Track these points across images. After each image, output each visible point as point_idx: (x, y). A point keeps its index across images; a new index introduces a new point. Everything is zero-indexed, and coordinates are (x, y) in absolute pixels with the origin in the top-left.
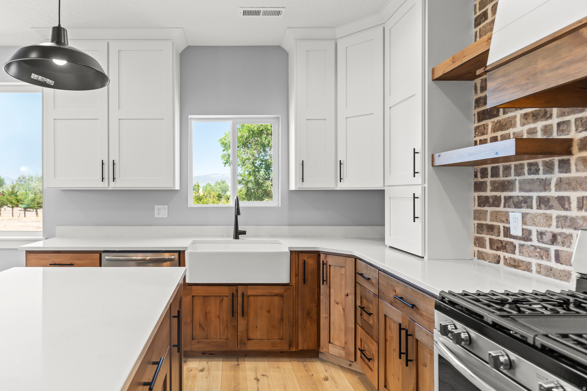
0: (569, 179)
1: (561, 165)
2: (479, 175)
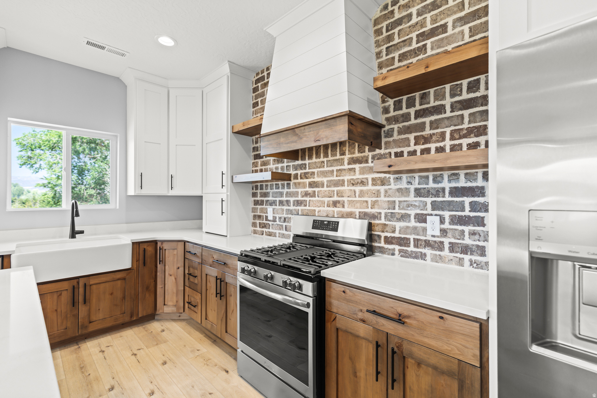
0: (290, 192)
1: (287, 185)
2: (254, 188)
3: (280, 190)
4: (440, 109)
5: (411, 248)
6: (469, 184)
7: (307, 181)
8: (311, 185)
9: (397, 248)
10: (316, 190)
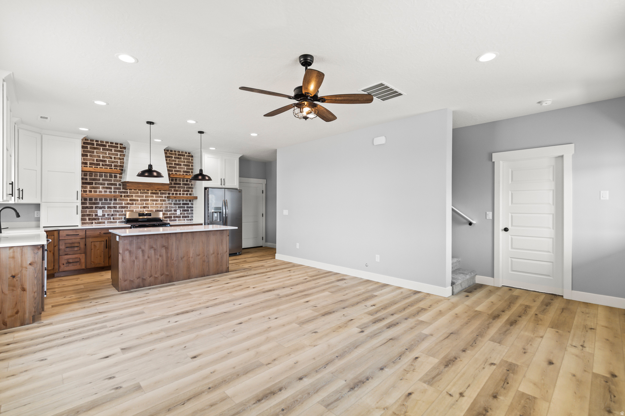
3: (108, 201)
4: (180, 184)
5: (173, 219)
6: (186, 202)
7: (129, 199)
8: (130, 200)
9: (168, 219)
10: (134, 202)
